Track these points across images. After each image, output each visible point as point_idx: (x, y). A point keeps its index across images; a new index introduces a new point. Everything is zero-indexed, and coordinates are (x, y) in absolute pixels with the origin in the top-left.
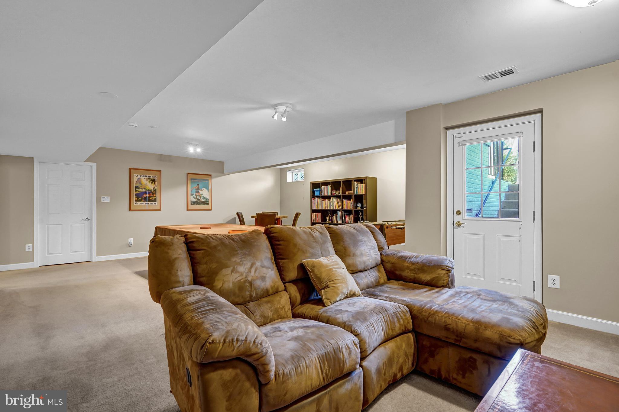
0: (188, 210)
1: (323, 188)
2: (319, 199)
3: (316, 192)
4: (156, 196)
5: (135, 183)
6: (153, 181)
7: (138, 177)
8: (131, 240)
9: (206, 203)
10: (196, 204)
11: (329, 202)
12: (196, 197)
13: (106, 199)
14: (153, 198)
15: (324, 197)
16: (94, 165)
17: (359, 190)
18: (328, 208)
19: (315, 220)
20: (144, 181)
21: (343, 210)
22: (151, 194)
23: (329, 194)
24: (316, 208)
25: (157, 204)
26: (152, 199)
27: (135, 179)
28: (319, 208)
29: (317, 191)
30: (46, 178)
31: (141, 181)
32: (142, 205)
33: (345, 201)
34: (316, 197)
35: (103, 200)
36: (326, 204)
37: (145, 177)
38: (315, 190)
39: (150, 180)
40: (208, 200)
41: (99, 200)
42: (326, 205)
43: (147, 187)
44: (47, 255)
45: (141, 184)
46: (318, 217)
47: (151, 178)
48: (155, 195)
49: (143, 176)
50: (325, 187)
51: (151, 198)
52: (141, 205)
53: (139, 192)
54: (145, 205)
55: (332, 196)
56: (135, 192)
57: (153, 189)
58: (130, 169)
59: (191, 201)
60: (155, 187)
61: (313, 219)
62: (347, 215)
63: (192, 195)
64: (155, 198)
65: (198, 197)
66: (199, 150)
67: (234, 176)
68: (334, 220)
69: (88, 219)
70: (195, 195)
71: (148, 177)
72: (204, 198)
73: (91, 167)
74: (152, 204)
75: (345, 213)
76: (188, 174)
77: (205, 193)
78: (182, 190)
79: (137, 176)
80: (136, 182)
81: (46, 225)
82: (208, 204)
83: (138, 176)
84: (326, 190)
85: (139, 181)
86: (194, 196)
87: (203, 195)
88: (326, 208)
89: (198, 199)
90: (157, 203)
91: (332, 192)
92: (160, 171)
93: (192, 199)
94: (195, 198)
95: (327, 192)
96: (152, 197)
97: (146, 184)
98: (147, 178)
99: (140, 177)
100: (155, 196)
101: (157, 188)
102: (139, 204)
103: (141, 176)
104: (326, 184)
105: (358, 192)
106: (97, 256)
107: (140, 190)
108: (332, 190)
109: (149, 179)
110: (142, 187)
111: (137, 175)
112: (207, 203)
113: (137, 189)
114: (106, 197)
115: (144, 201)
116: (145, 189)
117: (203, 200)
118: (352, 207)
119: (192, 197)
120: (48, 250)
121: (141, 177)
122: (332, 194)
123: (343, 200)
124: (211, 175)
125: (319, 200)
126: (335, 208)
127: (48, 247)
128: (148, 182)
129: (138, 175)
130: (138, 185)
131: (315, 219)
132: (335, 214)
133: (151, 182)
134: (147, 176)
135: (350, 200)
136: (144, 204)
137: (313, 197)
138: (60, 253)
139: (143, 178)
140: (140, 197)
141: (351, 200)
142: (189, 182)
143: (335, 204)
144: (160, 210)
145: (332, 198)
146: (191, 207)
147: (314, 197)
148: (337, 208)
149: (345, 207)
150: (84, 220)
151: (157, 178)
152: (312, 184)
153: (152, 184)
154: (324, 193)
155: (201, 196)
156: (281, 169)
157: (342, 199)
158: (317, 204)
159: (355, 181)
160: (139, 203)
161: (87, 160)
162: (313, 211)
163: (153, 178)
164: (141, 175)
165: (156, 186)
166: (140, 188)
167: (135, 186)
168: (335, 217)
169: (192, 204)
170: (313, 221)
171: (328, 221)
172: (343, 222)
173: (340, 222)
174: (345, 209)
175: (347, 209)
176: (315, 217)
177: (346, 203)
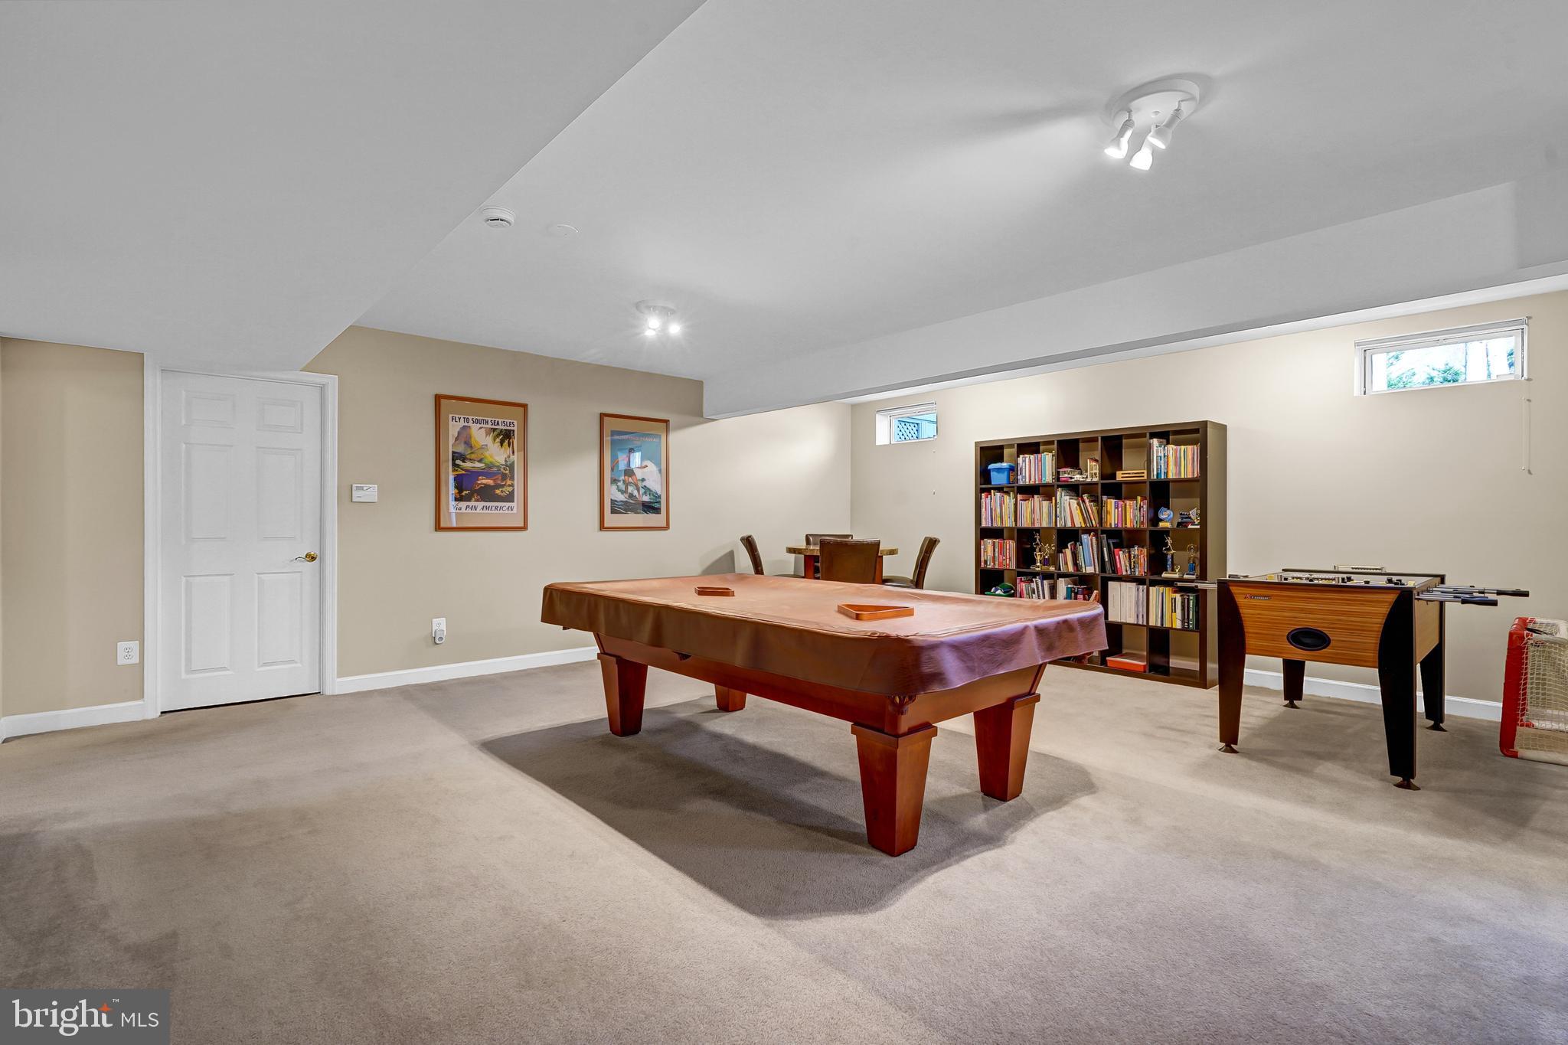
0: (602, 527)
1: (1024, 461)
2: (1006, 497)
3: (993, 475)
4: (512, 485)
5: (451, 441)
6: (506, 436)
7: (462, 423)
8: (440, 624)
9: (651, 508)
10: (627, 511)
11: (1045, 504)
12: (627, 488)
13: (368, 493)
14: (504, 489)
15: (1029, 491)
16: (332, 381)
17: (1172, 467)
18: (1045, 525)
19: (994, 561)
20: (480, 436)
21: (1103, 532)
22: (500, 477)
23: (1048, 478)
24: (997, 524)
25: (515, 511)
26: (502, 494)
27: (453, 428)
28: (1009, 522)
29: (999, 470)
30: (184, 422)
31: (470, 437)
32: (474, 511)
33: (1111, 503)
34: (995, 489)
35: (358, 496)
36: (1033, 511)
37: (482, 425)
38: (991, 467)
39: (496, 433)
40: (659, 497)
41: (346, 494)
42: (1036, 513)
43: (487, 454)
44: (184, 676)
45: (471, 447)
46: (1001, 552)
47: (500, 427)
48: (509, 482)
49: (477, 422)
50: (1032, 457)
51: (498, 492)
52: (470, 511)
53: (464, 472)
54: (481, 511)
55: (1059, 486)
56: (454, 470)
57: (506, 461)
58: (438, 398)
59: (613, 502)
60: (509, 457)
61: (982, 559)
62: (1116, 546)
63: (614, 481)
64: (510, 489)
65: (630, 489)
66: (675, 329)
67: (728, 426)
68: (1066, 563)
69: (313, 558)
70: (622, 482)
71: (490, 423)
72: (647, 490)
73: (322, 388)
74: (501, 508)
75: (1111, 542)
76: (603, 416)
77: (649, 475)
78: (587, 467)
79: (457, 420)
80: (457, 439)
81: (184, 579)
82: (657, 511)
83: (462, 420)
84: (1039, 468)
85: (464, 436)
86: (620, 484)
87: (644, 484)
88: (1033, 523)
89: (631, 496)
90: (516, 505)
91: (1058, 473)
92: (525, 406)
93: (613, 493)
94: (623, 492)
95: (1042, 474)
96: (503, 486)
97: (484, 447)
98: (487, 426)
99: (466, 424)
100: (509, 486)
101: (514, 458)
102: (463, 510)
103: (471, 421)
104: (1030, 447)
105: (1166, 473)
106: (339, 677)
107: (468, 465)
108: (1059, 466)
109: (494, 430)
110: (473, 456)
111: (457, 416)
112: (657, 505)
113: (458, 462)
114: (366, 487)
115: (477, 501)
116: (480, 461)
117: (646, 498)
118: (1142, 523)
119: (614, 487)
120: (189, 660)
121: (470, 424)
122: (1058, 479)
123: (1105, 498)
124: (666, 422)
125: (1009, 500)
126: (1069, 525)
127: (188, 651)
128: (490, 439)
129: (462, 417)
130: (461, 449)
131: (994, 557)
132: (1069, 545)
133: (498, 440)
134: (487, 422)
135: (1136, 499)
136: (478, 511)
137: (983, 490)
138: (224, 669)
139: (474, 427)
140: (468, 487)
141: (1139, 498)
142: (607, 439)
143: (1070, 511)
144: (524, 528)
145: (1059, 492)
146: (611, 520)
147: (988, 491)
148: (1079, 523)
149: (1112, 520)
150: (300, 561)
151: (515, 429)
152: (981, 448)
153: (502, 445)
154: (1027, 477)
155: (640, 484)
156: (853, 406)
157: (1102, 495)
158: (998, 510)
159: (1153, 435)
160: (463, 504)
161: (308, 368)
162: (984, 533)
163: (506, 428)
164: (470, 418)
165: (513, 452)
166: (467, 459)
167: (453, 452)
168: (1068, 552)
169: (613, 512)
170: (986, 562)
171: (1038, 564)
172: (1103, 569)
173: (1090, 570)
174: (1113, 526)
175: (1120, 526)
176: (994, 551)
177: (1117, 507)
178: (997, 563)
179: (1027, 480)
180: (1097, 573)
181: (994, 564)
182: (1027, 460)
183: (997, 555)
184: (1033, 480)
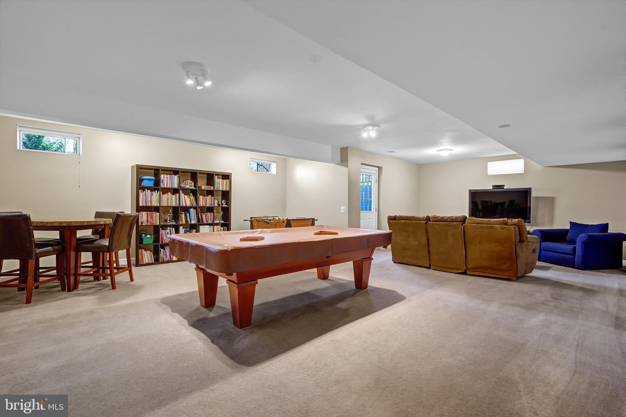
1: (164, 177)
2: (154, 192)
3: (146, 182)
11: (174, 196)
17: (221, 186)
18: (173, 205)
21: (198, 208)
23: (176, 186)
24: (148, 205)
28: (155, 205)
29: (150, 179)
33: (201, 197)
34: (148, 188)
36: (169, 200)
38: (143, 177)
46: (151, 217)
50: (168, 176)
55: (180, 190)
61: (140, 221)
68: (182, 221)
75: (201, 211)
84: (171, 182)
88: (168, 204)
91: (180, 183)
95: (172, 184)
104: (169, 172)
105: (219, 188)
108: (181, 180)
122: (180, 187)
123: (198, 196)
125: (155, 194)
126: (184, 205)
131: (147, 220)
135: (209, 196)
137: (140, 189)
143: (185, 199)
145: (180, 192)
147: (143, 189)
148: (188, 204)
149: (202, 203)
154: (165, 184)
158: (149, 199)
159: (216, 175)
168: (183, 215)
170: (142, 223)
171: (168, 222)
172: (199, 221)
173: (193, 222)
174: (202, 206)
175: (205, 205)
176: (148, 217)
177: (203, 199)
178: (149, 223)
179: (166, 186)
180: (196, 223)
181: (148, 223)
182: (166, 177)
183: (149, 219)
184: (168, 186)
